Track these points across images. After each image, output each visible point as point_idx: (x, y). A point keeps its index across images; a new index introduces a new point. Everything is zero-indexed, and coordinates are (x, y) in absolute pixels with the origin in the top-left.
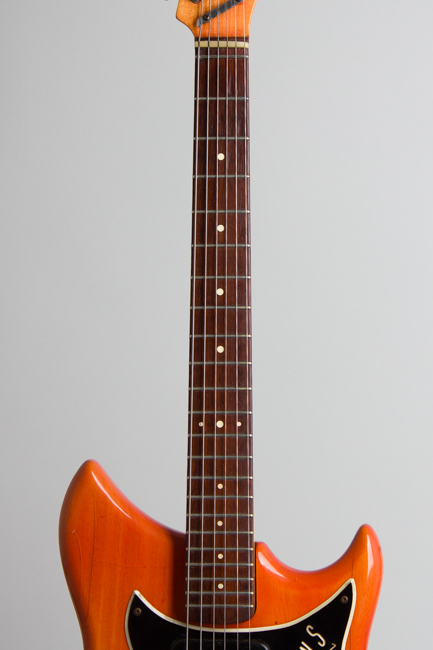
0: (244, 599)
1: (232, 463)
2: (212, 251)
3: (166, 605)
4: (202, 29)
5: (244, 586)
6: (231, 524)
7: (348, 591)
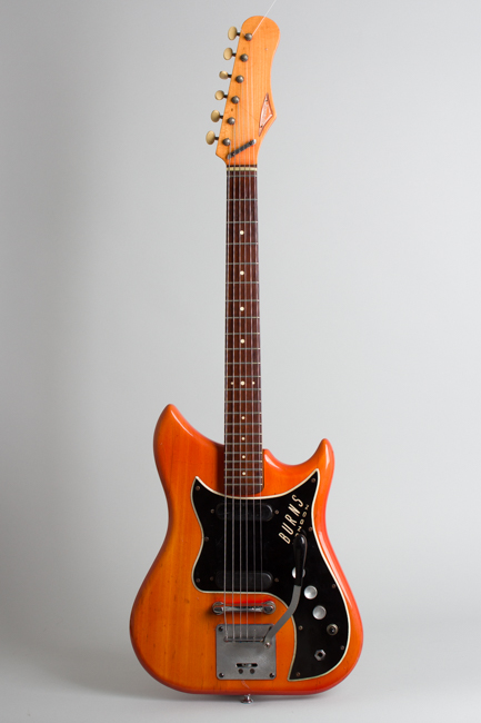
0: (257, 481)
1: (250, 405)
2: (237, 286)
3: (214, 484)
4: (230, 161)
5: (257, 474)
6: (250, 439)
7: (315, 475)
